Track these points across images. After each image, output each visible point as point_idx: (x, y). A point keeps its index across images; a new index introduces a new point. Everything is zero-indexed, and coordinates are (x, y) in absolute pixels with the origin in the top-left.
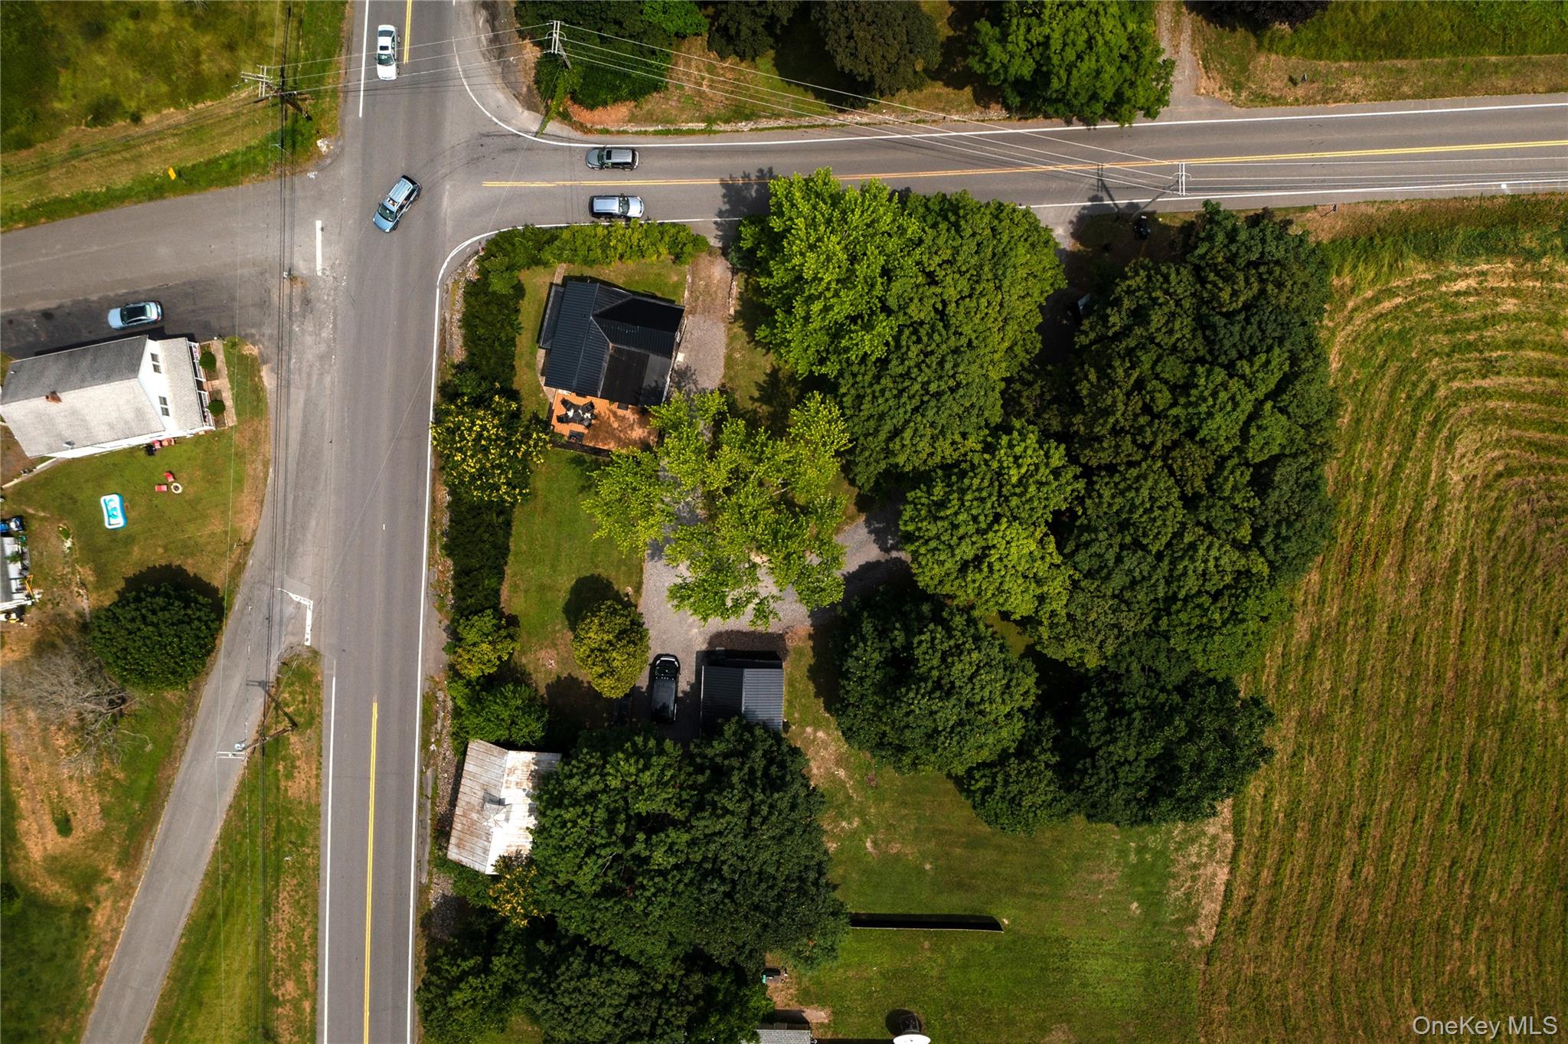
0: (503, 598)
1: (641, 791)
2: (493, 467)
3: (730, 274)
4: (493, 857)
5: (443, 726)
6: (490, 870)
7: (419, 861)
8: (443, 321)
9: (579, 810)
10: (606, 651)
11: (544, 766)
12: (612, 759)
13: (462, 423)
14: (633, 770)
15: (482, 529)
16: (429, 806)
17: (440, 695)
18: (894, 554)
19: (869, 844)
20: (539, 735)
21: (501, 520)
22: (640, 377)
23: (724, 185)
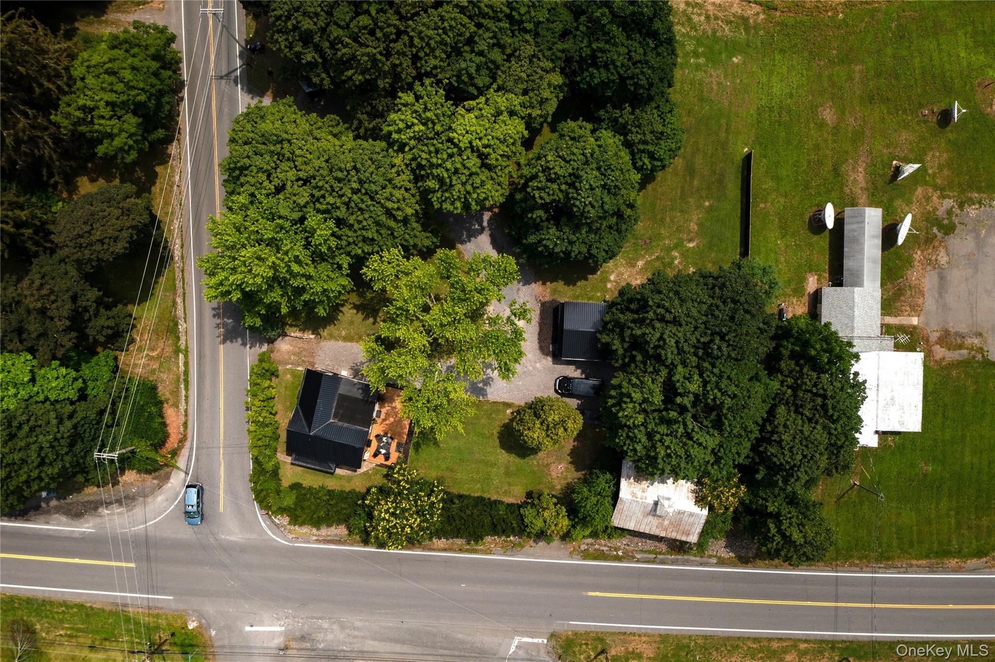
0: (515, 502)
1: (645, 400)
2: (416, 506)
3: (287, 338)
4: (696, 510)
5: (605, 546)
6: (705, 512)
7: (701, 565)
8: (318, 541)
9: (659, 444)
10: (548, 426)
11: (630, 473)
12: (624, 421)
13: (384, 528)
14: (631, 405)
15: (463, 514)
16: (662, 556)
17: (583, 547)
18: (485, 224)
19: (691, 245)
20: (608, 476)
21: (457, 502)
22: (354, 400)
23: (224, 342)
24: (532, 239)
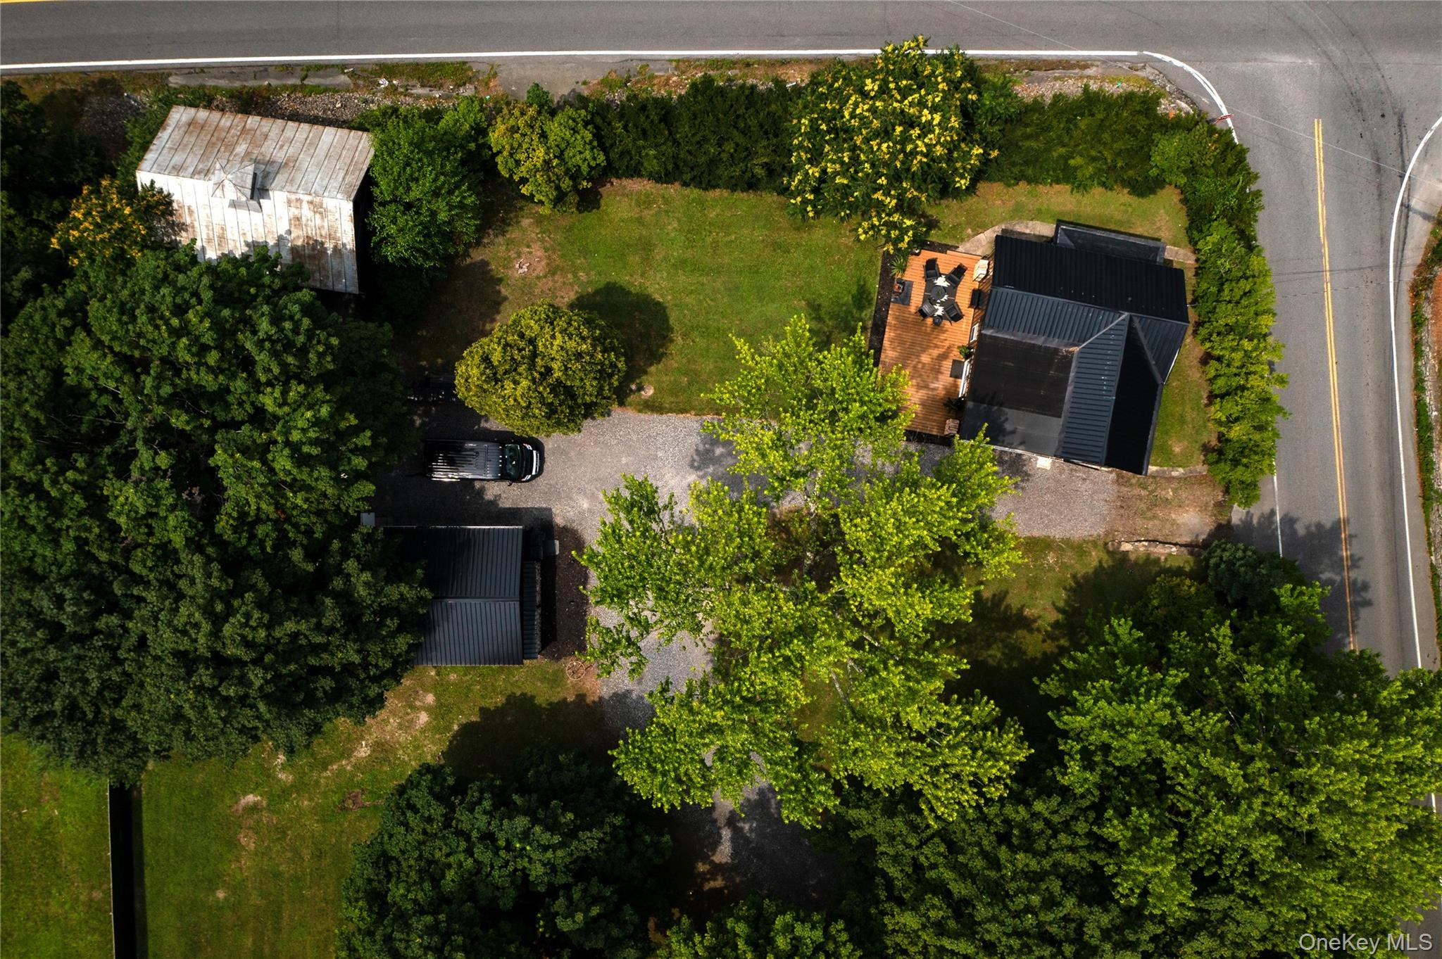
0: (626, 182)
1: (262, 452)
2: (854, 149)
3: (1186, 539)
4: (165, 183)
5: (418, 97)
6: (143, 177)
7: (202, 69)
8: (1083, 64)
9: (208, 338)
10: (532, 366)
11: (335, 263)
12: (319, 392)
13: (934, 88)
14: (296, 436)
15: (741, 139)
16: (291, 82)
17: (468, 91)
18: (726, 833)
19: (251, 798)
20: (389, 252)
21: (759, 171)
22: (1021, 403)
23: (1336, 527)
24: (590, 841)
